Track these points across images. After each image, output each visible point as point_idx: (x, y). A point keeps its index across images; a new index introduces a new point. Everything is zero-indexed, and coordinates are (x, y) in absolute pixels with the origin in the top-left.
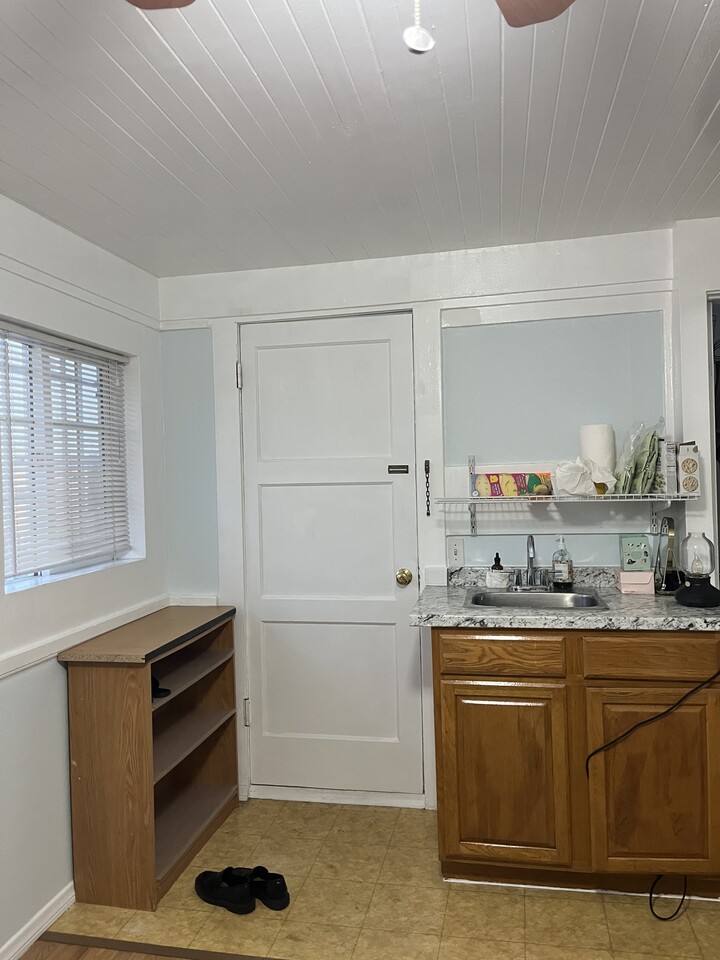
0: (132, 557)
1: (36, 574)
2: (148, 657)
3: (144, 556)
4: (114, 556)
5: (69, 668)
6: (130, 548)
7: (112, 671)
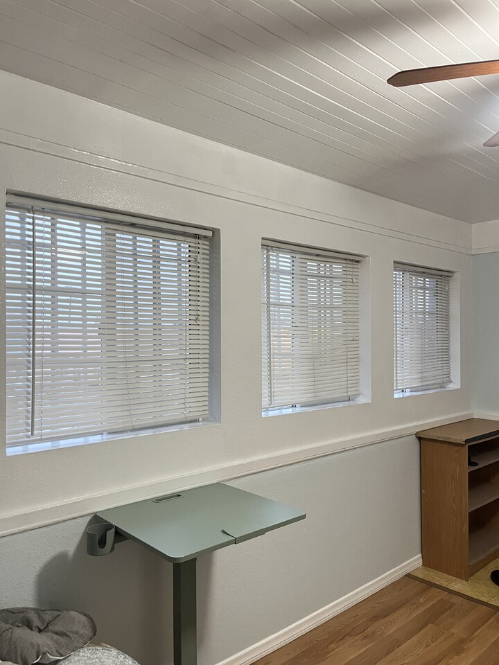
0: (451, 387)
1: (403, 391)
2: (467, 441)
3: (459, 387)
4: (441, 386)
5: (422, 441)
6: (451, 382)
7: (446, 446)
